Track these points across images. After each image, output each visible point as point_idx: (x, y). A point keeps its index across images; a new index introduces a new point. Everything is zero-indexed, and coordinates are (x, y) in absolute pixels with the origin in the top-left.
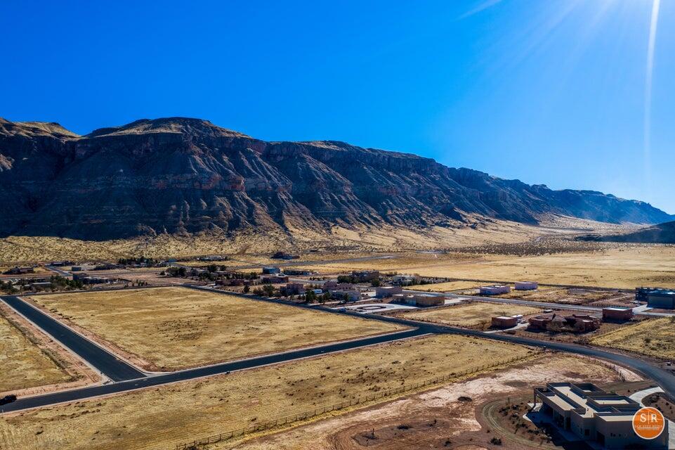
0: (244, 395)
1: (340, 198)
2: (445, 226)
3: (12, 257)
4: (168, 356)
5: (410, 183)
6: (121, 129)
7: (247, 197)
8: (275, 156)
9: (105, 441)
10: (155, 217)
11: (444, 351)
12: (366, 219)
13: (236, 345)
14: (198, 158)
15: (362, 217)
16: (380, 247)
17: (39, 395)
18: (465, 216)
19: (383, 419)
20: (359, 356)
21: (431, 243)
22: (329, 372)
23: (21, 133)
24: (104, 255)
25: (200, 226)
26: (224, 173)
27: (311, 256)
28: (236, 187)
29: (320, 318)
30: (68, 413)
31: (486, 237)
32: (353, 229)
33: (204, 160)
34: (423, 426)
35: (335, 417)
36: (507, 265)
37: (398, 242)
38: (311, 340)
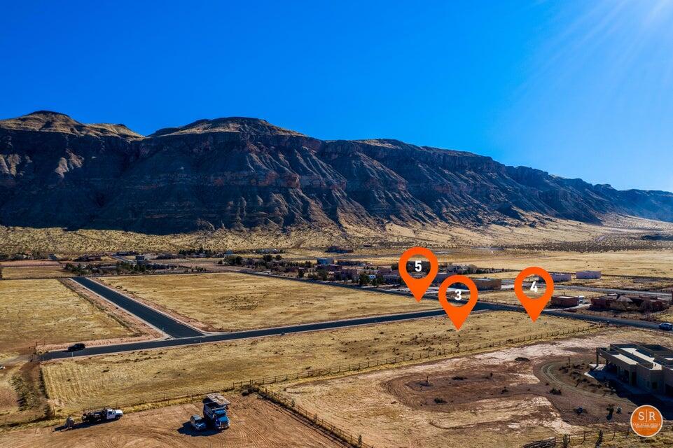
0: (298, 350)
1: (394, 196)
2: (501, 224)
3: (81, 247)
4: (225, 322)
5: (466, 181)
6: (182, 129)
7: (302, 194)
8: (330, 154)
9: (166, 379)
10: (213, 213)
11: (501, 324)
12: (420, 217)
13: (291, 315)
14: (254, 156)
15: (416, 215)
16: (434, 243)
17: (105, 345)
18: (523, 215)
19: (437, 372)
20: (413, 325)
21: (487, 240)
22: (383, 336)
23: (90, 133)
24: (165, 247)
25: (257, 221)
26: (280, 171)
27: (365, 251)
28: (291, 184)
29: (374, 297)
30: (132, 358)
31: (545, 235)
32: (408, 226)
33: (260, 158)
34: (479, 378)
35: (388, 369)
36: (568, 260)
37: (453, 239)
38: (364, 313)
